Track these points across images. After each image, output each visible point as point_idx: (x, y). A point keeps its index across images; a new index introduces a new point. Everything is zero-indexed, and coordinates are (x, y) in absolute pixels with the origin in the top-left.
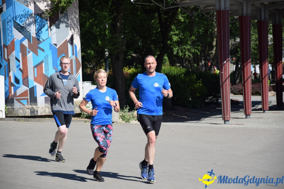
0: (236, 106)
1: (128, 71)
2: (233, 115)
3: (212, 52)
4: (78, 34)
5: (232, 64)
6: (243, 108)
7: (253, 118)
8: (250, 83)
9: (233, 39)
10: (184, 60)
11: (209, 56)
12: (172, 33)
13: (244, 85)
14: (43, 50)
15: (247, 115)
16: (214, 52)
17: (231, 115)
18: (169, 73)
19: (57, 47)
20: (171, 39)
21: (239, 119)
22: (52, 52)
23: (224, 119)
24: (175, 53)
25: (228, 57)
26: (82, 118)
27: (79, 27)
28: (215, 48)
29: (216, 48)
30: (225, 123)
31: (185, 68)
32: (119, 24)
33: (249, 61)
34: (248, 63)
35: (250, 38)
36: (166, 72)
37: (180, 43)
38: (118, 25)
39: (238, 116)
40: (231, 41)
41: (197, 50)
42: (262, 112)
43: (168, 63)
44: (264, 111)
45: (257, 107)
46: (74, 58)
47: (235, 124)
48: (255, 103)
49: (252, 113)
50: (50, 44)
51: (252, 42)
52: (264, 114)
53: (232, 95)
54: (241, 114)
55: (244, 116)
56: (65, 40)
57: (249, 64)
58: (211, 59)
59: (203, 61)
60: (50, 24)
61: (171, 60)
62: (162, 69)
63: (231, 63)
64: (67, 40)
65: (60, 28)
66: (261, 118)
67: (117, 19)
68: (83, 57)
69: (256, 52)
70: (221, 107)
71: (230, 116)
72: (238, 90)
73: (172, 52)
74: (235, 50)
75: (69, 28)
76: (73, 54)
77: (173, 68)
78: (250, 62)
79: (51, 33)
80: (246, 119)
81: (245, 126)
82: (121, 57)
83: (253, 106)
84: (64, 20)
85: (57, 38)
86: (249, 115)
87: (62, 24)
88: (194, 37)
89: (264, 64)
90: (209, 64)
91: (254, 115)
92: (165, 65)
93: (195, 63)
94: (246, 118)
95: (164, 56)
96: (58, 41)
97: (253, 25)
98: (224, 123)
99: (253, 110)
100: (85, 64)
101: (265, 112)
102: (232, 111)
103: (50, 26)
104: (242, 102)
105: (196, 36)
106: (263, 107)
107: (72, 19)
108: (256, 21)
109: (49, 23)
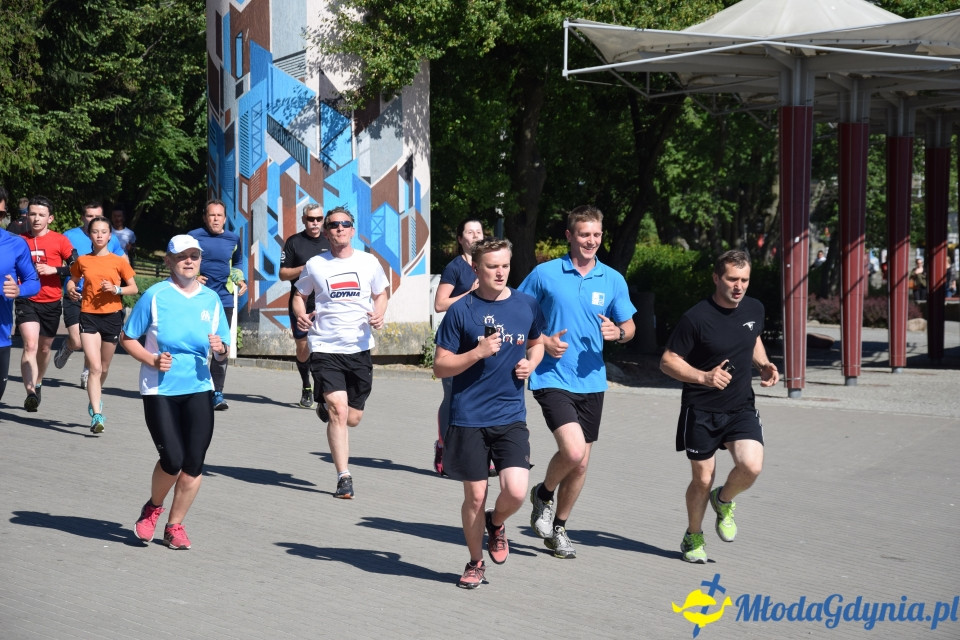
0: (821, 353)
1: (550, 252)
2: (813, 374)
3: (769, 211)
4: (426, 155)
5: (822, 245)
6: (840, 359)
7: (864, 385)
8: (860, 295)
9: (824, 181)
10: (696, 230)
11: (762, 221)
12: (667, 158)
13: (844, 301)
14: (336, 193)
15: (849, 377)
16: (773, 211)
17: (806, 375)
18: (654, 262)
19: (371, 186)
20: (662, 175)
21: (828, 386)
22: (358, 196)
23: (788, 383)
24: (674, 211)
25: (806, 227)
26: (426, 366)
27: (428, 136)
28: (776, 203)
29: (780, 203)
30: (789, 396)
31: (696, 250)
32: (528, 135)
33: (859, 240)
34: (856, 246)
35: (865, 181)
36: (645, 259)
37: (685, 185)
38: (526, 136)
39: (826, 378)
40: (819, 185)
41: (726, 210)
42: (889, 370)
43: (653, 236)
44: (894, 368)
45: (878, 357)
46: (411, 213)
47: (815, 400)
48: (870, 348)
49: (861, 373)
50: (354, 176)
51: (871, 192)
52: (894, 376)
53: (815, 323)
54: (834, 375)
55: (842, 380)
56: (393, 167)
57: (859, 247)
58: (766, 230)
59: (746, 234)
60: (356, 125)
61: (662, 229)
62: (637, 251)
63: (820, 241)
64: (396, 167)
65: (380, 137)
66: (884, 386)
67: (525, 120)
68: (434, 213)
69: (882, 216)
70: (782, 354)
71: (803, 378)
72: (832, 312)
73: (667, 208)
74: (829, 210)
75: (404, 138)
76: (411, 205)
77: (666, 249)
78: (862, 242)
79: (358, 150)
80: (846, 387)
81: (841, 406)
82: (532, 218)
83: (864, 355)
84: (393, 118)
85: (372, 164)
86: (855, 377)
87: (386, 127)
88: (724, 171)
89: (899, 248)
90: (761, 243)
91: (866, 377)
92: (647, 241)
93: (724, 237)
94: (846, 384)
95: (642, 217)
96: (374, 171)
97: (878, 147)
98: (787, 395)
99: (864, 366)
100: (445, 231)
101: (897, 373)
102: (810, 364)
103: (357, 132)
104: (837, 344)
105: (729, 170)
106: (892, 358)
107: (412, 117)
108: (884, 136)
109: (353, 123)
